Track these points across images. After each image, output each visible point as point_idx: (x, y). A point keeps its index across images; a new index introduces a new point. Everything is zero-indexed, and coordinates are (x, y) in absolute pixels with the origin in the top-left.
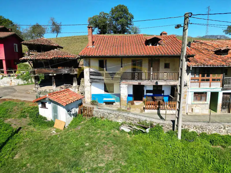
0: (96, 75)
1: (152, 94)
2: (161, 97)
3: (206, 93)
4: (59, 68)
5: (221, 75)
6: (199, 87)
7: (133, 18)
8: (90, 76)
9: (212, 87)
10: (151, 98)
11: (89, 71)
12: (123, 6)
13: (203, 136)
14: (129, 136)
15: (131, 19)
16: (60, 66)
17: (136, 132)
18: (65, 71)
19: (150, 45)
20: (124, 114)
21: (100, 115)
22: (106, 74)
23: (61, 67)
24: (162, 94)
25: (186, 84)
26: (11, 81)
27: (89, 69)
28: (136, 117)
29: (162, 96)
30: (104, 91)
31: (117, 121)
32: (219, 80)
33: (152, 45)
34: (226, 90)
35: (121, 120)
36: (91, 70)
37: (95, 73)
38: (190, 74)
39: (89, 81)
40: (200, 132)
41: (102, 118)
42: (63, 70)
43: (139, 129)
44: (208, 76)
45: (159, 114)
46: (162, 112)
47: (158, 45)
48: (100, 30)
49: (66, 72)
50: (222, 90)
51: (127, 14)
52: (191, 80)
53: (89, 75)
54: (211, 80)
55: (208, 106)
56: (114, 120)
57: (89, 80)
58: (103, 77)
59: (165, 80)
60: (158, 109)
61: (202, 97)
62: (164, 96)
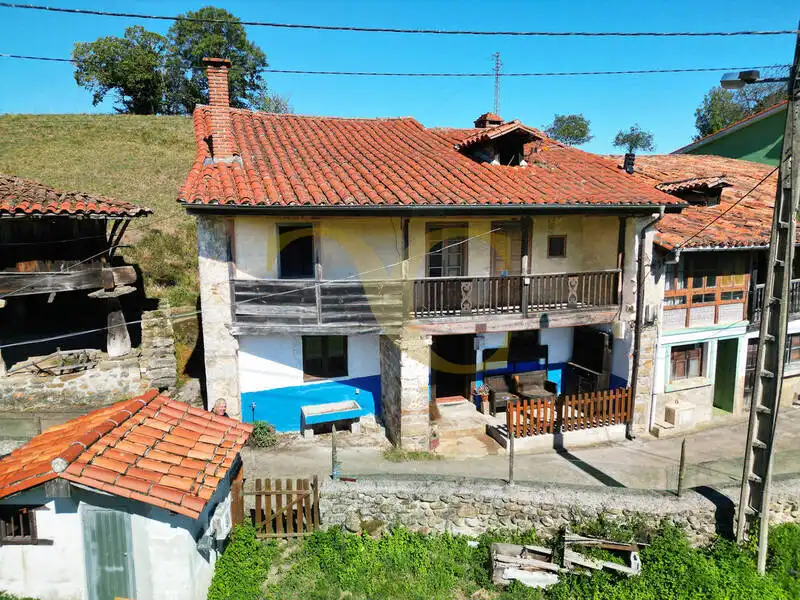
0: (271, 301)
1: (503, 365)
2: (538, 374)
3: (701, 345)
4: (23, 268)
5: (744, 276)
6: (687, 325)
7: (264, 65)
8: (233, 309)
9: (722, 323)
10: (499, 382)
11: (232, 281)
12: (222, 13)
15: (258, 68)
16: (28, 259)
18: (60, 280)
19: (496, 162)
20: (489, 493)
21: (358, 511)
22: (324, 291)
23: (35, 264)
24: (542, 361)
25: (655, 317)
27: (232, 272)
28: (548, 498)
29: (538, 367)
30: (299, 373)
31: (454, 531)
32: (739, 294)
33: (503, 162)
35: (475, 522)
36: (243, 275)
37: (266, 289)
38: (663, 277)
39: (226, 332)
41: (369, 528)
42: (50, 278)
43: (598, 564)
44: (711, 283)
45: (559, 448)
46: (570, 438)
47: (523, 163)
48: (128, 98)
49: (69, 287)
50: (748, 329)
51: (242, 45)
52: (667, 299)
53: (228, 300)
54: (718, 296)
55: (710, 392)
56: (437, 527)
57: (227, 326)
58: (312, 311)
59: (572, 307)
60: (557, 427)
61: (694, 365)
62: (548, 367)
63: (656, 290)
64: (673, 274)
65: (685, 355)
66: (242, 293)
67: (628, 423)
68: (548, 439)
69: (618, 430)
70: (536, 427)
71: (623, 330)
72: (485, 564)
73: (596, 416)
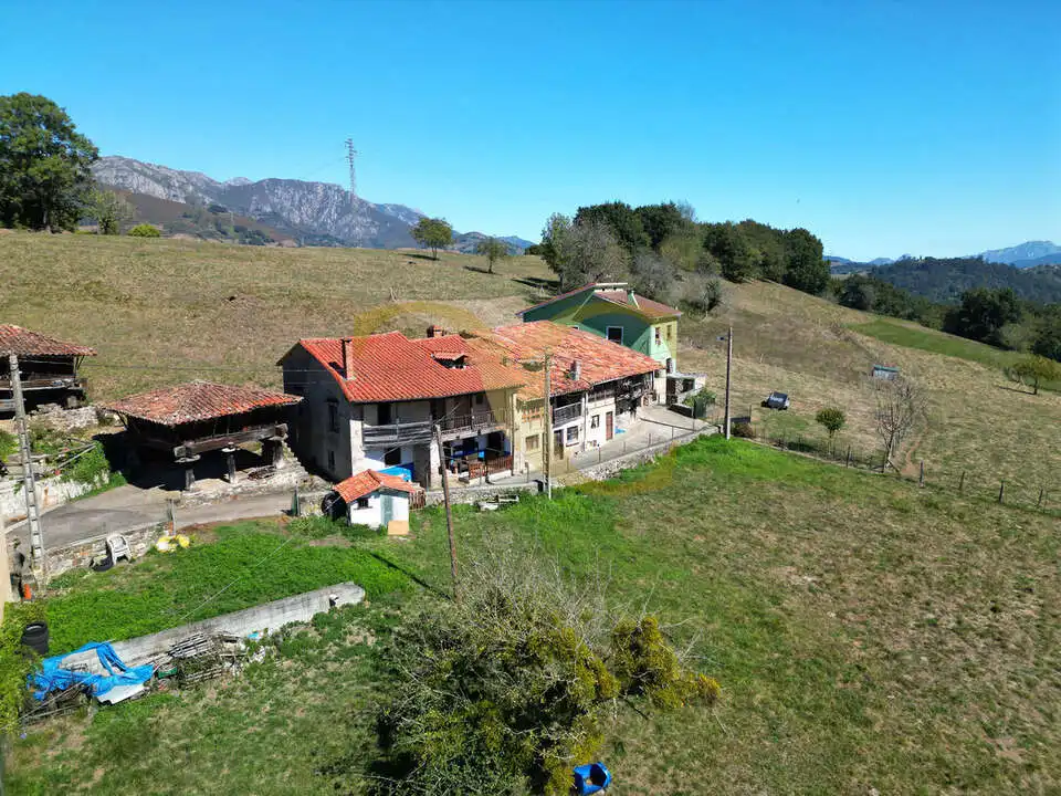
0: (377, 435)
2: (475, 455)
3: (537, 436)
4: (247, 430)
6: (530, 428)
7: (95, 158)
8: (363, 439)
11: (363, 429)
13: (567, 489)
14: (497, 514)
17: (503, 507)
19: (453, 370)
21: (436, 499)
23: (249, 428)
24: (476, 449)
25: (519, 427)
26: (46, 491)
27: (363, 425)
29: (475, 452)
30: (383, 464)
34: (557, 426)
36: (366, 426)
37: (377, 430)
38: (521, 411)
39: (360, 449)
40: (563, 486)
41: (441, 504)
43: (508, 501)
45: (488, 482)
47: (465, 366)
52: (523, 419)
53: (361, 436)
56: (460, 501)
57: (361, 447)
58: (395, 437)
59: (489, 426)
60: (486, 474)
61: (535, 443)
62: (479, 451)
63: (518, 416)
64: (524, 409)
65: (531, 440)
66: (366, 433)
67: (512, 469)
68: (483, 478)
69: (508, 473)
70: (479, 475)
71: (508, 432)
72: (477, 507)
73: (499, 468)
